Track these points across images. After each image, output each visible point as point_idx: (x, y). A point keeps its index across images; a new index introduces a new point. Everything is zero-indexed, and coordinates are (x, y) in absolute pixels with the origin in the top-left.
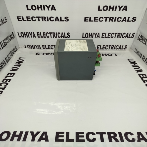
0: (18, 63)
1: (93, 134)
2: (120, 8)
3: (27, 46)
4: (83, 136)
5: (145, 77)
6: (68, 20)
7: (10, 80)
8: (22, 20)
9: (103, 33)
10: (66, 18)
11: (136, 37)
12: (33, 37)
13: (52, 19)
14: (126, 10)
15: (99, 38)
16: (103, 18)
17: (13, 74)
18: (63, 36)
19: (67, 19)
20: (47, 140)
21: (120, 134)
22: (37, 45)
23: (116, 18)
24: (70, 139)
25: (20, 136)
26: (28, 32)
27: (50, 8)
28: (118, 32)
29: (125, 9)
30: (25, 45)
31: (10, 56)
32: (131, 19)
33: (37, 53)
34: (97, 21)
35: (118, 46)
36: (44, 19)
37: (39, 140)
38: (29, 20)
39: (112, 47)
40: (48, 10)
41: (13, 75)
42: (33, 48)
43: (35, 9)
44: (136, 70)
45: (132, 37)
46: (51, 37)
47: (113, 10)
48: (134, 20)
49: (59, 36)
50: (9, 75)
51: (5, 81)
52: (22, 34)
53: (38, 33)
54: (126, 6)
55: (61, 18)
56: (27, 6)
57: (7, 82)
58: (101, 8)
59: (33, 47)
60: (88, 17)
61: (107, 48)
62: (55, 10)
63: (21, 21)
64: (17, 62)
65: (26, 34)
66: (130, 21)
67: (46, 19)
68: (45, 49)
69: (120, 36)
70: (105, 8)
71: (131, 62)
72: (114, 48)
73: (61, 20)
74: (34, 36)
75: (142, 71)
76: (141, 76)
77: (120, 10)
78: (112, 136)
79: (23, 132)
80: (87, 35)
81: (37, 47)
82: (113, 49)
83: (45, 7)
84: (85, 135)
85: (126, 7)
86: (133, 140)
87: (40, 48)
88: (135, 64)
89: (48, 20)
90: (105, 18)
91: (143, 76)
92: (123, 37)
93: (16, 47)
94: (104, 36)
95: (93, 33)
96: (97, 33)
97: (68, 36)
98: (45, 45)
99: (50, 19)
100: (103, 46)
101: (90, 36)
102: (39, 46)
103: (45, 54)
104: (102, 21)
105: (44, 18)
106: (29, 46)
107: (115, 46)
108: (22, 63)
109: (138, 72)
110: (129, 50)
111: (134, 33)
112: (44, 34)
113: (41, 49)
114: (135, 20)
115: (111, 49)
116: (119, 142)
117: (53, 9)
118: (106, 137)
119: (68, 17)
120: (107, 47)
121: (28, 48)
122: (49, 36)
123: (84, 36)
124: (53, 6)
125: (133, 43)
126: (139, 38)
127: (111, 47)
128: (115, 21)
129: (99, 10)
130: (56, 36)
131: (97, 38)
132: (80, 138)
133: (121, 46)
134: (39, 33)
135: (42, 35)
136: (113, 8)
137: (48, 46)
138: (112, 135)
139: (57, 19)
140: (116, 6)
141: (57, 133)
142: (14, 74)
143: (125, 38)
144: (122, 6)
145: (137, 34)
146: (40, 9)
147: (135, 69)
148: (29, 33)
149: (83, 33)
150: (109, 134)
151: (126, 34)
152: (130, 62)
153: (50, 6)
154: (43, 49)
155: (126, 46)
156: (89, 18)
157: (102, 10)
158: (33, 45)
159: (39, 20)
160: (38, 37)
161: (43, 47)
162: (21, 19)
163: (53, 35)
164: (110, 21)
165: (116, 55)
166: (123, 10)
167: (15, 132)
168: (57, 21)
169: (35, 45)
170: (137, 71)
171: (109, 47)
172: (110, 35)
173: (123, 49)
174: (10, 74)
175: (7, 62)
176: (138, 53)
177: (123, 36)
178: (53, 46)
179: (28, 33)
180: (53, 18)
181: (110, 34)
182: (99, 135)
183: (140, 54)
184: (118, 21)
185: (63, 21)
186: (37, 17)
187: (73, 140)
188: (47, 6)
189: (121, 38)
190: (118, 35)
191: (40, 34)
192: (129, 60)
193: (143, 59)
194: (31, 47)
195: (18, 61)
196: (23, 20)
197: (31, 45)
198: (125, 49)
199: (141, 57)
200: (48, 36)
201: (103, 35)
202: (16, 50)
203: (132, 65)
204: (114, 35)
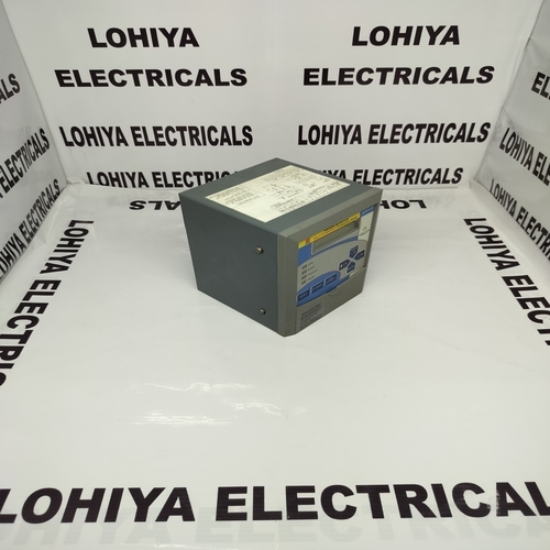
0: (66, 243)
1: (346, 492)
2: (433, 34)
3: (95, 179)
4: (311, 501)
5: (525, 284)
6: (244, 81)
7: (43, 307)
8: (76, 84)
9: (373, 127)
10: (238, 73)
11: (494, 138)
12: (118, 145)
13: (184, 78)
14: (456, 41)
15: (360, 142)
16: (370, 71)
17: (51, 285)
18: (228, 140)
19: (239, 77)
20: (188, 515)
21: (438, 489)
22: (134, 174)
23: (418, 70)
24: (266, 510)
25: (94, 505)
26: (100, 126)
27: (177, 39)
28: (428, 122)
29: (451, 36)
30: (88, 174)
31: (35, 216)
32: (473, 74)
33: (133, 204)
34: (351, 83)
35: (429, 171)
36: (154, 77)
37: (163, 517)
38: (100, 81)
39: (407, 177)
40: (171, 44)
41: (54, 288)
42: (120, 186)
43: (122, 44)
44: (493, 261)
45: (480, 140)
46: (184, 144)
47: (407, 43)
48: (484, 78)
49: (214, 140)
50: (39, 288)
51: (26, 309)
52: (76, 133)
53: (134, 129)
54: (456, 27)
55: (217, 72)
56: (91, 32)
57: (35, 314)
58: (364, 36)
59: (117, 179)
60: (317, 70)
61: (391, 180)
62: (196, 44)
63: (72, 85)
64: (62, 240)
65: (89, 132)
66: (472, 81)
67: (164, 79)
68: (161, 186)
69: (436, 135)
70: (380, 36)
71: (477, 230)
72: (414, 178)
73: (219, 83)
74: (122, 141)
75: (516, 264)
76: (513, 281)
77: (432, 42)
78: (411, 499)
79: (104, 490)
80: (314, 132)
81: (132, 179)
82: (411, 183)
83: (159, 34)
84: (317, 496)
85: (454, 29)
86: (483, 511)
87: (143, 183)
88: (490, 240)
89: (170, 83)
90: (378, 70)
91: (520, 283)
92: (447, 140)
93: (56, 181)
94: (377, 135)
95: (338, 127)
96: (351, 127)
97: (248, 140)
98: (164, 173)
99: (177, 77)
100: (376, 171)
101: (327, 139)
102: (141, 175)
103: (164, 205)
104: (370, 81)
105: (154, 75)
106: (102, 178)
107: (419, 170)
108: (82, 240)
109: (501, 266)
110: (471, 185)
111: (488, 125)
112: (159, 132)
113: (147, 186)
114: (490, 77)
115: (405, 183)
116: (434, 516)
117: (189, 42)
118: (389, 501)
119: (243, 72)
120: (389, 177)
121: (101, 184)
122: (175, 140)
123: (305, 137)
124: (187, 31)
125: (484, 160)
126: (505, 143)
127: (403, 176)
128: (416, 81)
129: (356, 42)
130: (200, 137)
131: (352, 143)
132: (302, 508)
133: (439, 171)
134: (138, 129)
135: (152, 138)
136: (407, 37)
137: (174, 174)
138: (411, 494)
139: (203, 78)
140: (420, 29)
141: (223, 493)
142: (56, 284)
143: (455, 141)
144: (441, 28)
145: (498, 126)
146: (139, 42)
147: (489, 255)
148: (103, 128)
149: (301, 128)
150: (400, 490)
151: (458, 127)
152: (473, 229)
153: (175, 31)
154: (157, 186)
155: (458, 173)
156: (320, 74)
157: (369, 43)
158: (117, 174)
159: (137, 83)
160: (137, 144)
161: (155, 180)
162: (69, 78)
163: (192, 136)
164: (396, 82)
165: (422, 205)
166: (443, 43)
167: (76, 493)
168: (204, 85)
169: (127, 174)
170: (499, 263)
171: (396, 175)
172: (399, 134)
173: (448, 182)
174: (41, 285)
175: (29, 241)
176: (502, 197)
177: (448, 137)
178: (191, 176)
179: (98, 128)
180: (188, 73)
181: (401, 130)
182: (366, 496)
183: (510, 203)
184: (426, 81)
185: (227, 84)
186: (128, 72)
187: (276, 516)
188: (163, 31)
189: (438, 141)
190: (429, 133)
191: (141, 132)
192: (468, 222)
193: (520, 221)
194: (113, 180)
195: (67, 233)
196: (80, 84)
197: (110, 174)
198: (454, 181)
199: (512, 213)
200: (172, 140)
201: (372, 133)
202: (58, 194)
203: (481, 243)
204: (413, 133)
